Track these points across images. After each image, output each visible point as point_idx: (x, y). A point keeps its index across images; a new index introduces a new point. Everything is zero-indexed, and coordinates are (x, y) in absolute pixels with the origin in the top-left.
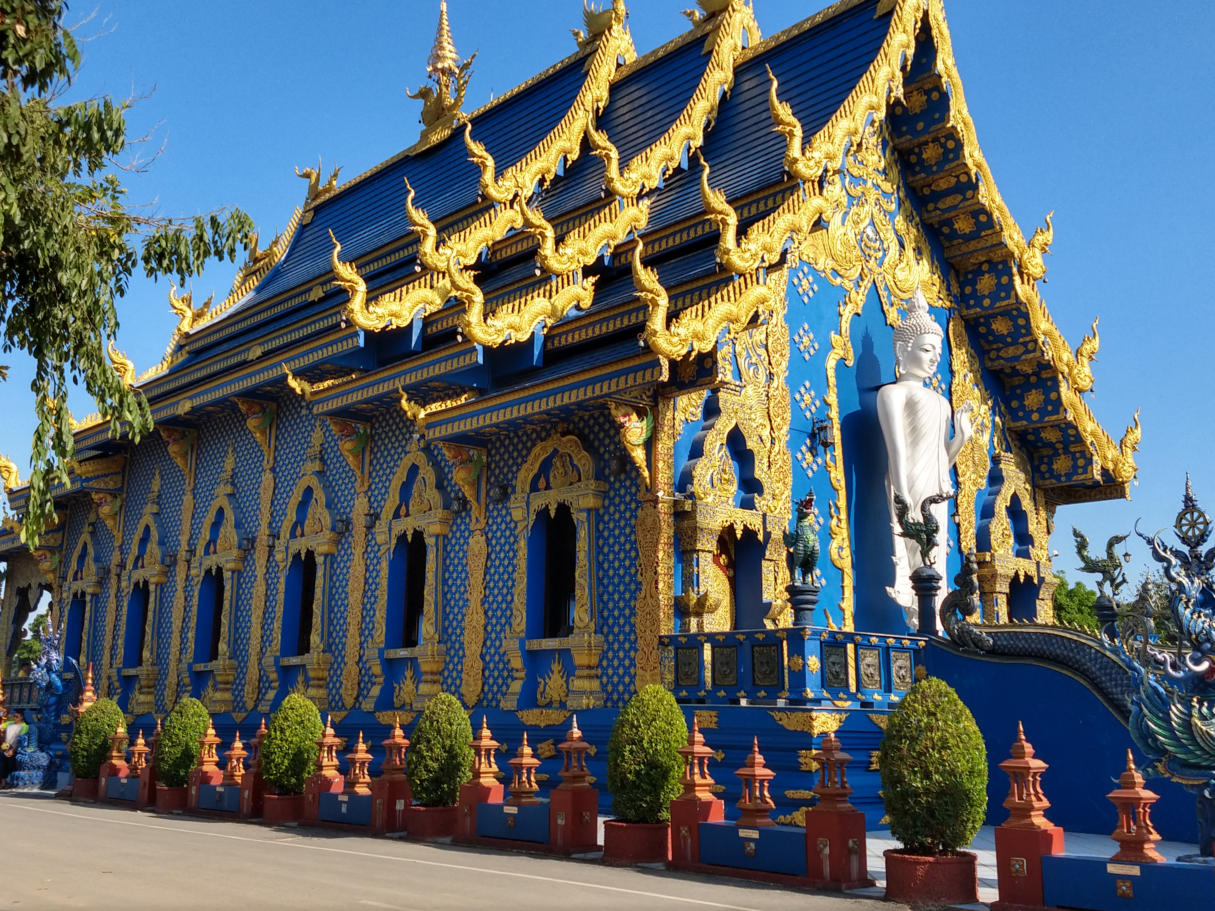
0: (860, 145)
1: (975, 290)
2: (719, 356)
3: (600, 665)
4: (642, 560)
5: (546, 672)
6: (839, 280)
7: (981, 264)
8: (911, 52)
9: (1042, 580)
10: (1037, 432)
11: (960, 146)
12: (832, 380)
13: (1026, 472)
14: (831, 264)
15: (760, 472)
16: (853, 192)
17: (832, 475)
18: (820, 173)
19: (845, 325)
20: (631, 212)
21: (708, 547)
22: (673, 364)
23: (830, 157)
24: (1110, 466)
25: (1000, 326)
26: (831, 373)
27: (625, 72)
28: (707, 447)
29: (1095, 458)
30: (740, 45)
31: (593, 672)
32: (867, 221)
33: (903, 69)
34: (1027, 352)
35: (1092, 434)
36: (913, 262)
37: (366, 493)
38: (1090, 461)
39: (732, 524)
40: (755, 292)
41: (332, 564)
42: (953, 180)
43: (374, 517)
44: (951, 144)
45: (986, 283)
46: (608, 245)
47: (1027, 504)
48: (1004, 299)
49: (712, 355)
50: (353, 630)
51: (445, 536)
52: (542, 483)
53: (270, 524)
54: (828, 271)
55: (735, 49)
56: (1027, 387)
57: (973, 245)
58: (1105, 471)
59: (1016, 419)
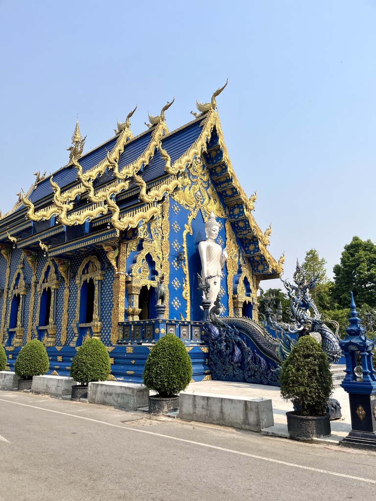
0: (191, 165)
1: (233, 213)
2: (139, 229)
3: (101, 332)
4: (114, 297)
5: (85, 334)
6: (188, 208)
7: (235, 205)
8: (209, 138)
9: (254, 303)
10: (253, 257)
11: (226, 168)
12: (185, 240)
13: (250, 270)
14: (185, 203)
15: (157, 268)
16: (193, 180)
17: (184, 270)
18: (177, 172)
19: (190, 222)
20: (122, 184)
21: (137, 293)
22: (121, 232)
23: (180, 168)
24: (275, 268)
25: (241, 224)
26: (184, 237)
27: (129, 142)
28: (138, 260)
29: (270, 266)
30: (162, 134)
31: (98, 334)
32: (198, 190)
33: (207, 143)
34: (249, 232)
35: (269, 258)
36: (213, 203)
37: (35, 275)
38: (268, 267)
39: (146, 285)
40: (152, 209)
41: (25, 298)
42: (225, 178)
43: (36, 283)
44: (224, 167)
45: (236, 211)
46: (114, 194)
47: (250, 280)
48: (241, 216)
49: (136, 229)
50: (30, 320)
51: (57, 289)
52: (86, 272)
53: (8, 285)
54: (184, 205)
55: (160, 135)
56: (250, 244)
57: (232, 199)
58: (273, 270)
59: (247, 253)
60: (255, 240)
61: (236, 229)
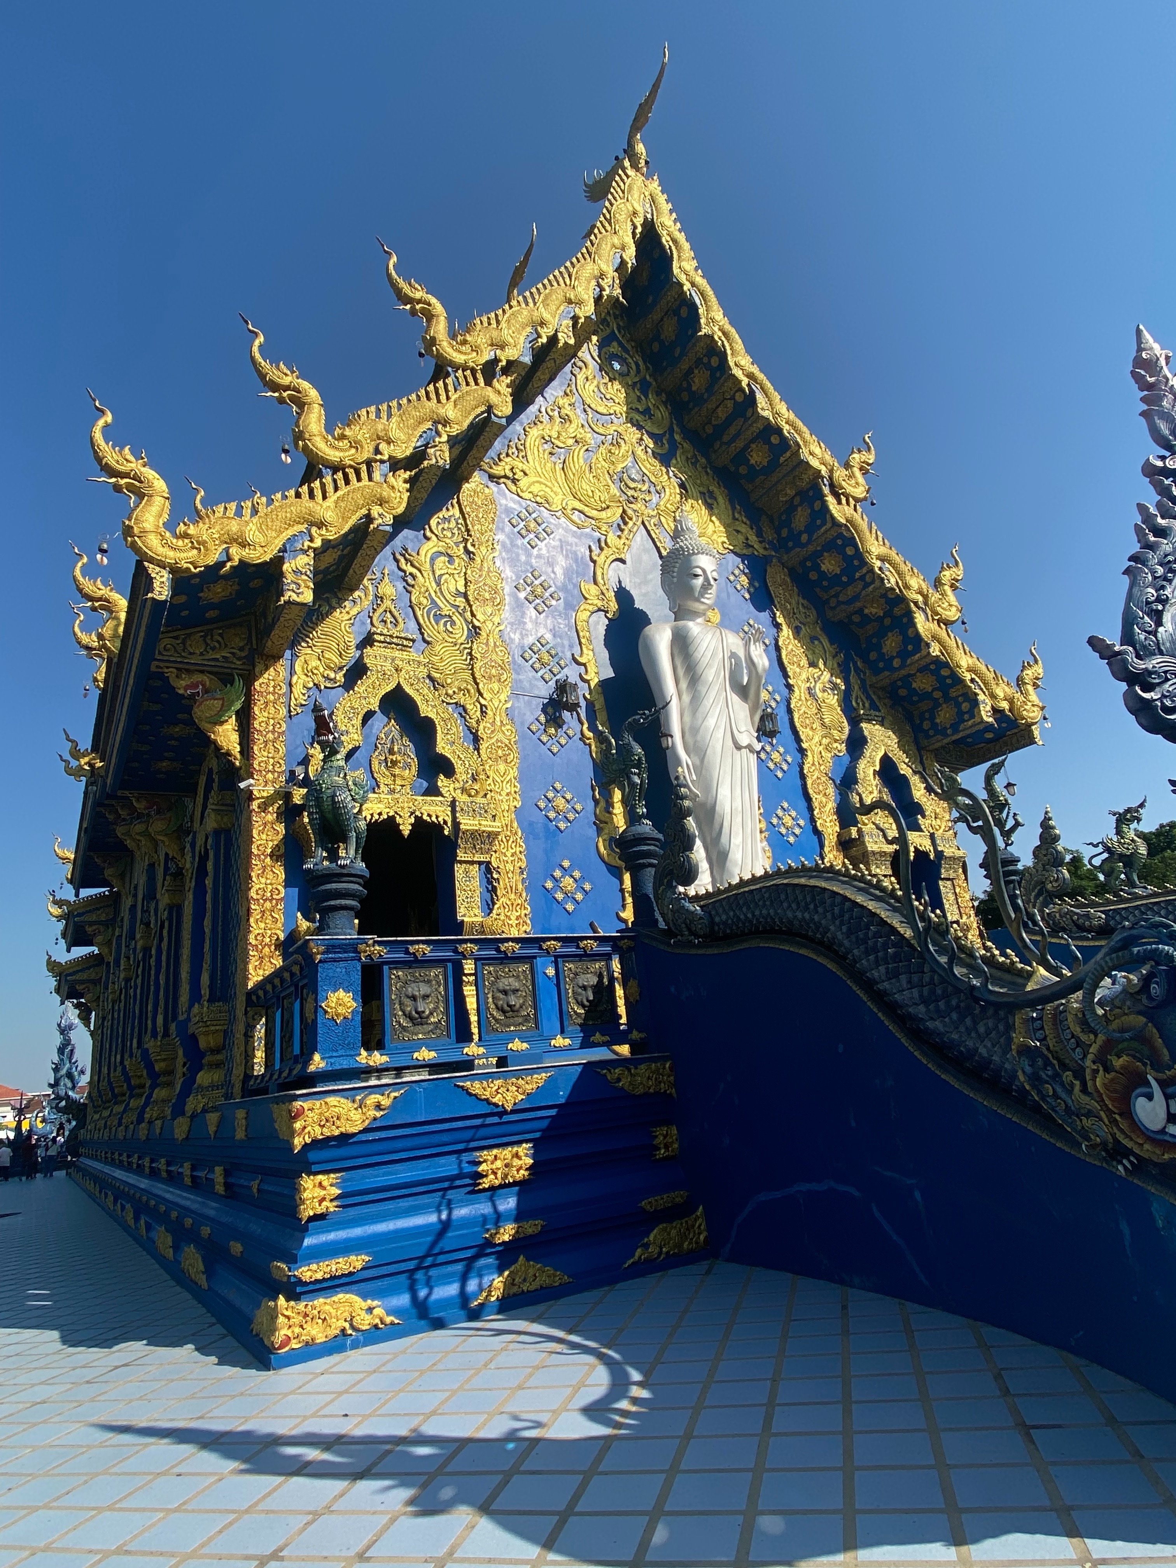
1: (791, 530)
7: (793, 498)
8: (630, 255)
9: (939, 855)
10: (905, 682)
11: (724, 359)
12: (587, 636)
14: (572, 504)
15: (447, 745)
16: (601, 430)
18: (484, 360)
19: (601, 570)
23: (499, 346)
24: (1005, 705)
25: (829, 565)
26: (583, 627)
29: (981, 697)
32: (627, 461)
33: (620, 271)
34: (867, 585)
35: (970, 670)
36: (702, 506)
38: (974, 703)
39: (393, 817)
40: (363, 490)
42: (730, 404)
44: (714, 360)
45: (801, 518)
47: (906, 768)
54: (569, 513)
58: (997, 712)
59: (876, 671)
60: (897, 611)
61: (817, 590)
